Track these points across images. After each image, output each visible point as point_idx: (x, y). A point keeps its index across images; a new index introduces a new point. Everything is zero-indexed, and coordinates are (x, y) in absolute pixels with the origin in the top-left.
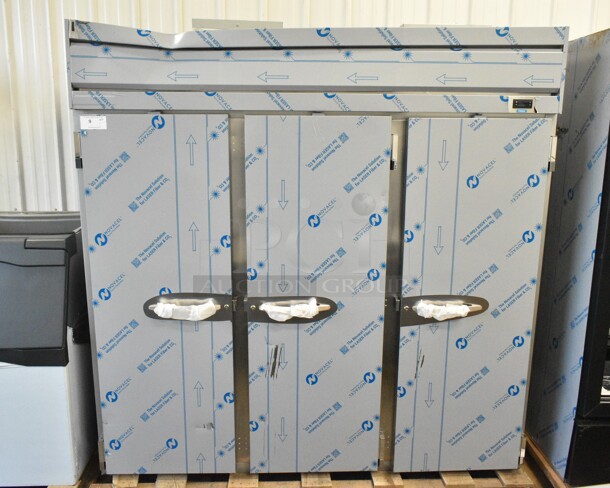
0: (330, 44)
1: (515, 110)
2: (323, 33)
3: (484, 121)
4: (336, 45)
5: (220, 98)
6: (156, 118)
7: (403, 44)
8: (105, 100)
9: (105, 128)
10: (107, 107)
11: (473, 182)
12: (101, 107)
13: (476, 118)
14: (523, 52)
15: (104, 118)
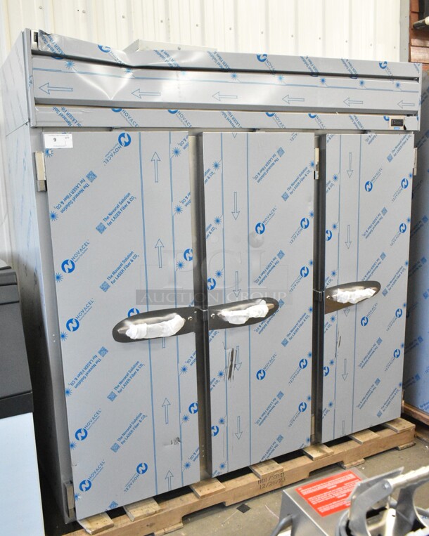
0: (267, 69)
1: (393, 128)
2: (262, 58)
3: (375, 137)
4: (272, 69)
5: (182, 115)
6: (123, 135)
7: (320, 71)
8: (71, 116)
9: (72, 147)
10: (74, 125)
11: (369, 186)
12: (67, 125)
13: (369, 134)
14: (396, 82)
15: (70, 135)
